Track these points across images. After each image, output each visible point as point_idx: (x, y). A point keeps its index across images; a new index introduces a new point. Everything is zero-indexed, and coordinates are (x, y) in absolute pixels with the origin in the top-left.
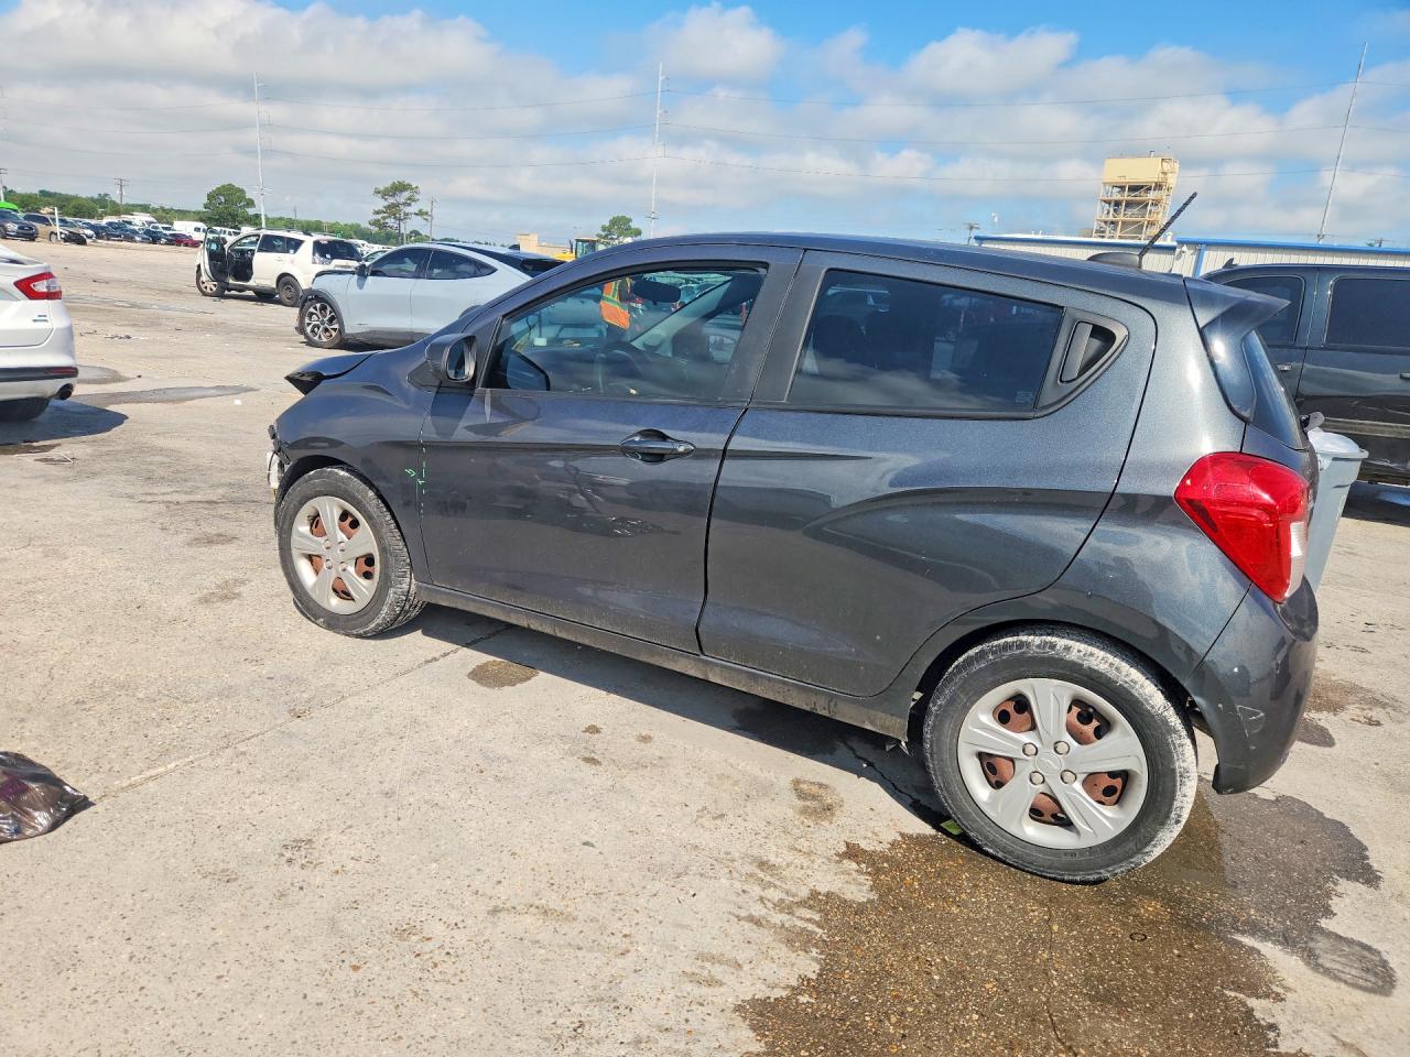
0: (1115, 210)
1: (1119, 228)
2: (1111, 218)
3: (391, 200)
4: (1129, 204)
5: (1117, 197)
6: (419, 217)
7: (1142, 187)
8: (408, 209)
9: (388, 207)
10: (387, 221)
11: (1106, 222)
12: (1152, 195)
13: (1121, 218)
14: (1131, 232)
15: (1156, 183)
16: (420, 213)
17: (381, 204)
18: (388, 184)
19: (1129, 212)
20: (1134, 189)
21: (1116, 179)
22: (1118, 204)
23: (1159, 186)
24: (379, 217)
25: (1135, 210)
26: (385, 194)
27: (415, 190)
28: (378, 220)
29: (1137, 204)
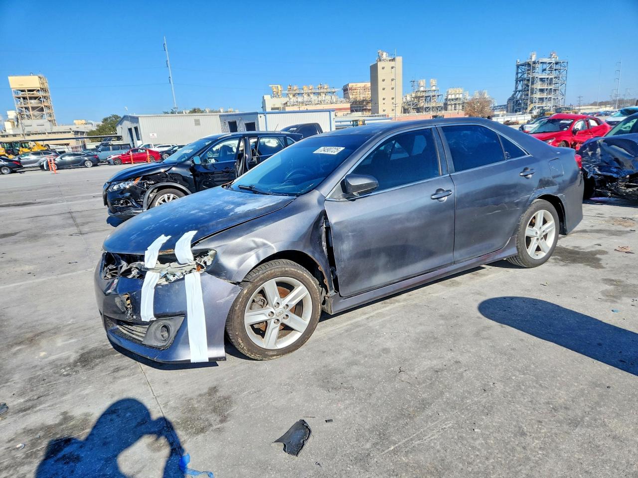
0: (24, 102)
1: (31, 110)
2: (23, 106)
4: (31, 98)
5: (21, 94)
7: (34, 90)
11: (22, 108)
12: (40, 93)
13: (29, 105)
15: (41, 88)
19: (33, 101)
20: (29, 91)
21: (18, 86)
22: (24, 98)
25: (35, 101)
29: (35, 98)
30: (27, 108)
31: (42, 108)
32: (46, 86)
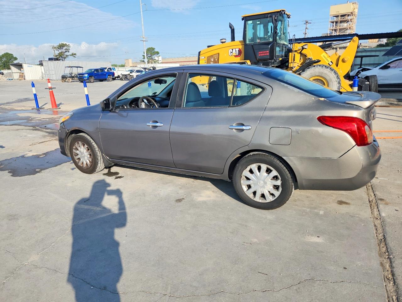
0: (336, 25)
1: (338, 31)
2: (334, 28)
3: (60, 51)
4: (341, 22)
5: (335, 19)
7: (345, 15)
8: (67, 53)
11: (332, 30)
12: (349, 18)
13: (338, 28)
14: (342, 32)
15: (351, 13)
16: (73, 55)
18: (57, 45)
19: (341, 24)
20: (342, 16)
21: (335, 13)
22: (336, 22)
26: (57, 48)
27: (68, 46)
29: (345, 22)
30: (335, 30)
31: (347, 29)
32: (356, 10)
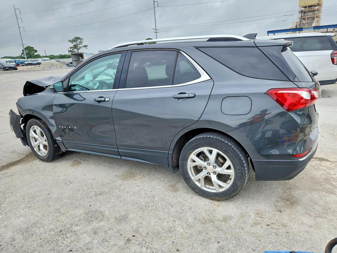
5: (304, 9)
6: (84, 48)
7: (313, 6)
8: (80, 46)
9: (73, 46)
10: (74, 50)
12: (316, 8)
13: (307, 17)
14: (310, 21)
15: (318, 4)
16: (85, 46)
17: (72, 45)
18: (73, 38)
19: (309, 14)
20: (310, 6)
21: (304, 4)
22: (305, 12)
23: (319, 5)
24: (71, 49)
25: (311, 14)
26: (72, 41)
27: (82, 39)
28: (71, 50)
29: (312, 11)
30: (304, 19)
31: (314, 18)
32: (322, 1)
